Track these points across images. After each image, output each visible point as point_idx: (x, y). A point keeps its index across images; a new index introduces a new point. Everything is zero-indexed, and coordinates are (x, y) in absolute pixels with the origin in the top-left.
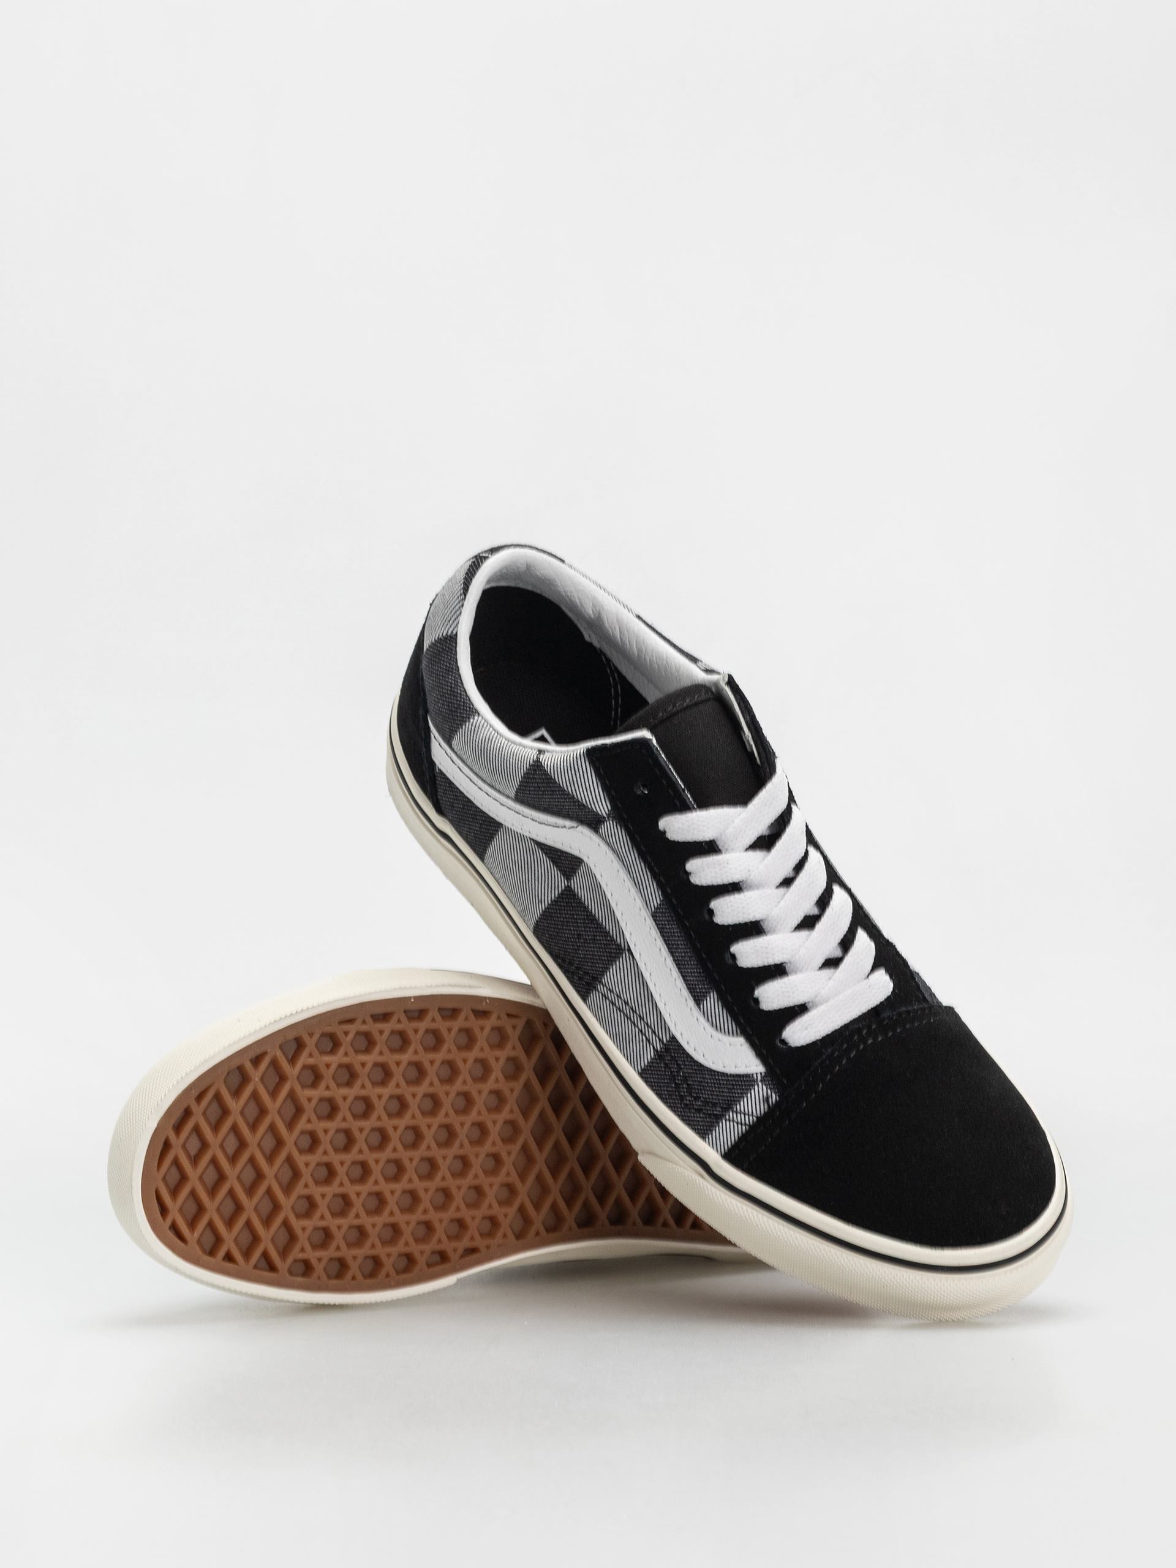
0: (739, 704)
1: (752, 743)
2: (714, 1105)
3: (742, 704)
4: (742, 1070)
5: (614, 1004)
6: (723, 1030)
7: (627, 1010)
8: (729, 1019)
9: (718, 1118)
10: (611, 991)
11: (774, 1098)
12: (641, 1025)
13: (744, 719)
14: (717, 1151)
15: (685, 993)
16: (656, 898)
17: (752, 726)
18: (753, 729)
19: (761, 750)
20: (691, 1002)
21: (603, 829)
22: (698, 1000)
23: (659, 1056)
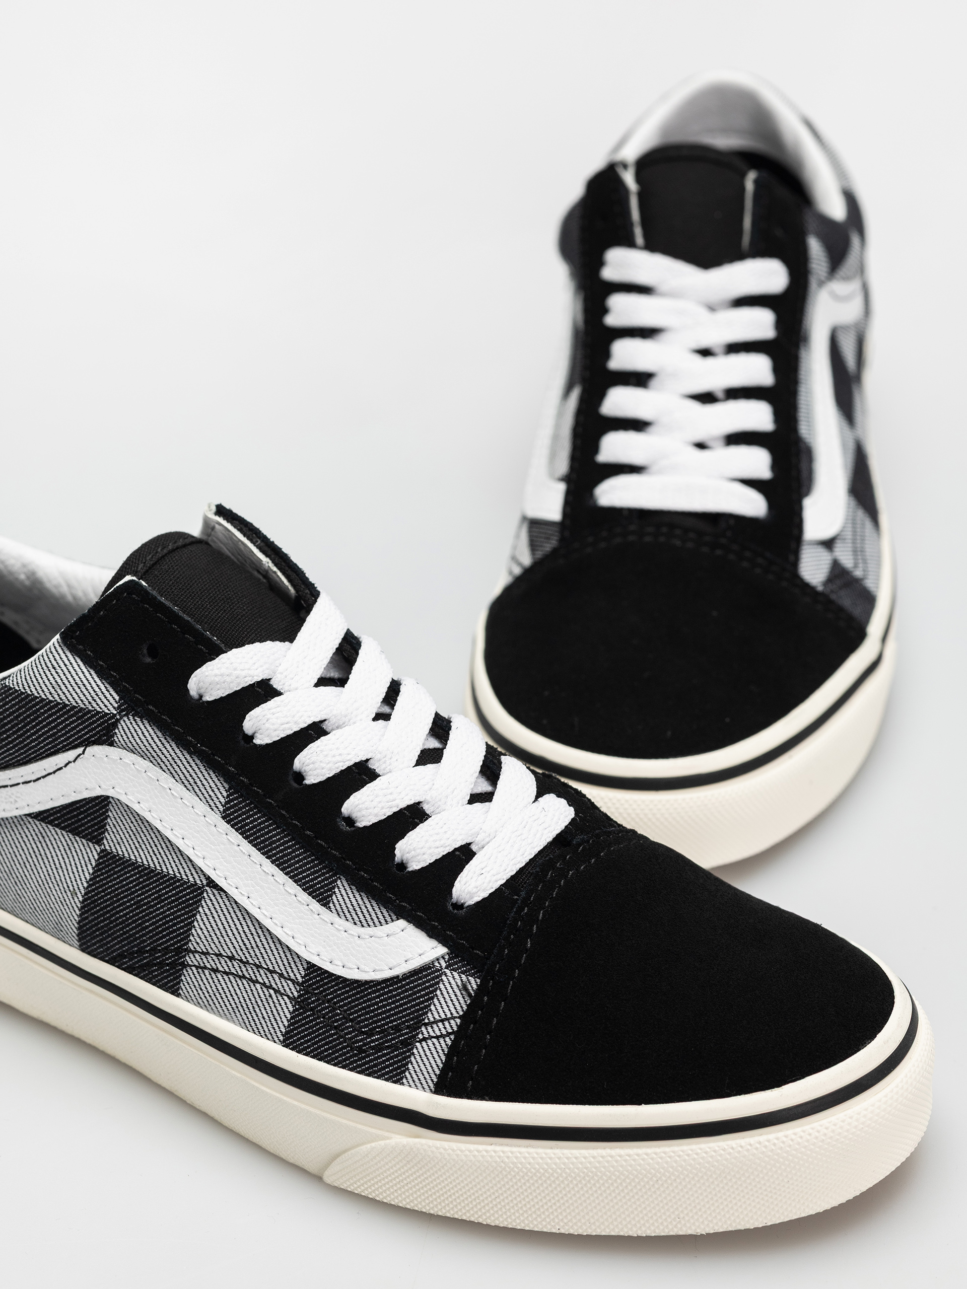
0: (240, 530)
1: (275, 569)
2: (397, 1029)
3: (244, 529)
4: (416, 963)
5: (216, 971)
6: (371, 924)
7: (236, 967)
8: (374, 904)
9: (409, 1044)
10: (206, 954)
11: (474, 983)
12: (262, 977)
13: (254, 544)
14: (423, 1088)
15: (304, 897)
16: (220, 791)
17: (266, 549)
18: (269, 553)
19: (289, 572)
20: (315, 905)
21: (119, 734)
22: (324, 900)
23: (300, 1004)
